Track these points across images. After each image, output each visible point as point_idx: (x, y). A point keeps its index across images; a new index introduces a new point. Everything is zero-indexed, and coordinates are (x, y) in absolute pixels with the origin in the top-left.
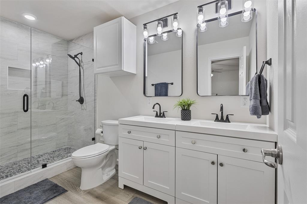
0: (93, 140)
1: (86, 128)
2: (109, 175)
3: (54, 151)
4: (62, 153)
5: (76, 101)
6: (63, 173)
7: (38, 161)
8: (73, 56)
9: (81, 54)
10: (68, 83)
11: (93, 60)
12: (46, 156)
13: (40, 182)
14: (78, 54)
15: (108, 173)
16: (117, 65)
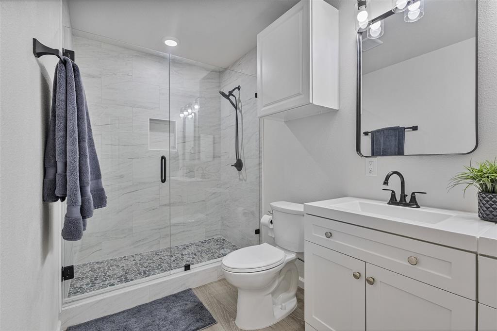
0: (256, 233)
1: (246, 211)
2: (285, 309)
3: (202, 242)
4: (213, 246)
5: (232, 166)
6: (212, 283)
7: (182, 255)
8: (228, 94)
9: (239, 88)
10: (220, 137)
11: (256, 95)
12: (192, 249)
13: (181, 292)
14: (234, 90)
15: (283, 304)
16: (299, 94)
